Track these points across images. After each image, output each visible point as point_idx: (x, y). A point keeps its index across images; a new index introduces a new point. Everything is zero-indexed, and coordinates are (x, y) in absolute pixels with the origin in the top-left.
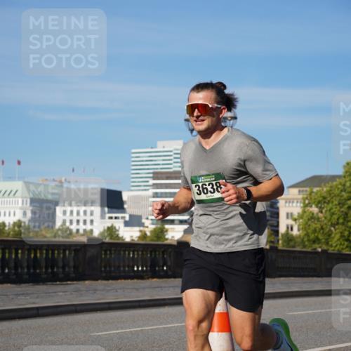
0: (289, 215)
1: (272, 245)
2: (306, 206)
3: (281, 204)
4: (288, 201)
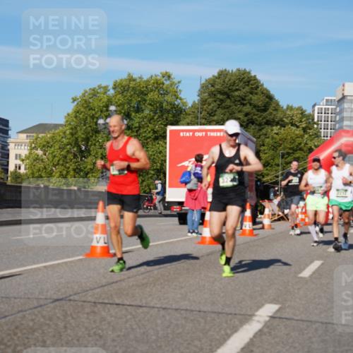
0: (17, 156)
2: (32, 149)
3: (11, 147)
4: (18, 144)
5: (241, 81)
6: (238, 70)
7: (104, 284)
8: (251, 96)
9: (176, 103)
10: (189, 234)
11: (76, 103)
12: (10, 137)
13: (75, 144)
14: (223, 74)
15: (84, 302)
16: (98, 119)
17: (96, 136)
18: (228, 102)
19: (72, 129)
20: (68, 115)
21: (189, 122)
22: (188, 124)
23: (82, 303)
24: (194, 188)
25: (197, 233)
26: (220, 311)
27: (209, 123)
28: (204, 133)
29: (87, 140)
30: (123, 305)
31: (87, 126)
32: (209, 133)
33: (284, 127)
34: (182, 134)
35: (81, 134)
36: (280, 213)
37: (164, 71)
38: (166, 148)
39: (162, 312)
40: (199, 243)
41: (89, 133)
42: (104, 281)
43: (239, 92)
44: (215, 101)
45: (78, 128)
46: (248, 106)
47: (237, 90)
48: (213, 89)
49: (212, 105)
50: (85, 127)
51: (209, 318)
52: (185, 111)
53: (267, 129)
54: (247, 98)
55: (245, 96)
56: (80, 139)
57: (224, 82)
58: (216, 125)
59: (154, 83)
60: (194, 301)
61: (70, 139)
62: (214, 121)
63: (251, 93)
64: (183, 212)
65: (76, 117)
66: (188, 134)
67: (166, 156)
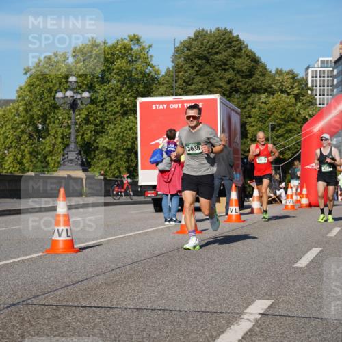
5: (221, 43)
6: (218, 29)
7: (68, 284)
8: (233, 59)
9: (147, 71)
10: (167, 223)
11: (29, 74)
13: (30, 122)
14: (200, 35)
15: (44, 305)
16: (56, 92)
17: (54, 113)
18: (208, 68)
19: (26, 104)
20: (21, 88)
21: (163, 92)
22: (162, 95)
23: (43, 307)
24: (168, 169)
25: (175, 221)
26: (203, 309)
27: (187, 93)
28: (180, 105)
29: (44, 117)
30: (91, 307)
31: (44, 101)
32: (185, 105)
33: (273, 94)
34: (154, 107)
35: (37, 111)
36: (272, 195)
37: (132, 34)
38: (137, 123)
39: (136, 314)
40: (178, 233)
41: (46, 109)
42: (67, 281)
43: (220, 55)
44: (193, 67)
45: (34, 104)
46: (231, 71)
47: (217, 53)
48: (190, 54)
49: (189, 72)
50: (41, 103)
51: (190, 319)
52: (157, 80)
53: (254, 98)
54: (228, 62)
55: (227, 60)
56: (35, 117)
57: (202, 44)
58: (193, 94)
59: (121, 48)
60: (174, 300)
61: (24, 116)
62: (191, 90)
63: (234, 56)
64: (158, 197)
65: (30, 91)
66: (161, 107)
67: (137, 133)
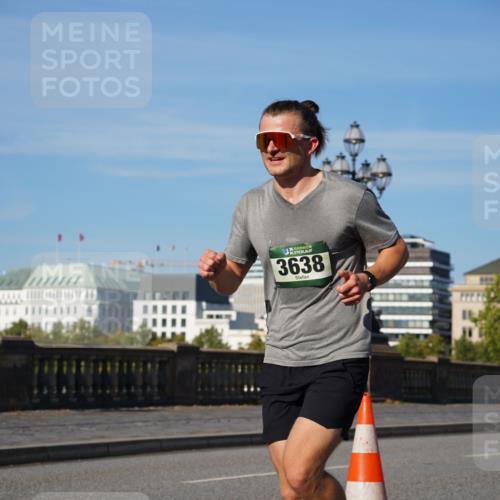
0: (466, 314)
1: (441, 356)
2: (491, 300)
3: (455, 298)
4: (465, 293)
12: (452, 282)
